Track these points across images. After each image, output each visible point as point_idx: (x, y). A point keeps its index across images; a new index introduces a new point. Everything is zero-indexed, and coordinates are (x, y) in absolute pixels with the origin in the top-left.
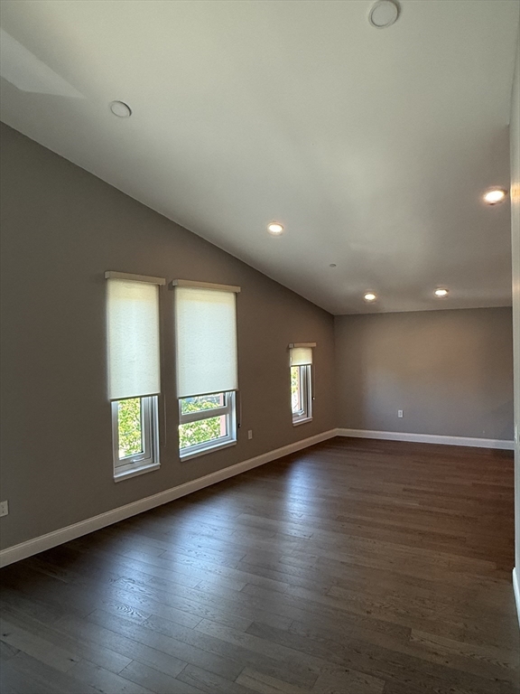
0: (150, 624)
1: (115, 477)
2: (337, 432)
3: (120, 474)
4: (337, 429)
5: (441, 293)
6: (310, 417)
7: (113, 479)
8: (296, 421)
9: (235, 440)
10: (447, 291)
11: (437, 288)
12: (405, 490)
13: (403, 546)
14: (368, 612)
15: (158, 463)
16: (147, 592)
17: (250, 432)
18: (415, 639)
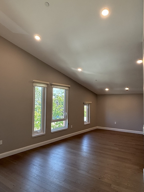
0: (37, 177)
1: (33, 136)
2: (98, 127)
3: (34, 135)
4: (97, 127)
5: (127, 89)
6: (89, 123)
7: (32, 137)
8: (85, 124)
9: (67, 128)
10: (129, 88)
11: (125, 87)
12: (115, 145)
13: (113, 161)
14: (99, 178)
15: (45, 133)
16: (37, 168)
17: (72, 126)
18: (112, 187)
